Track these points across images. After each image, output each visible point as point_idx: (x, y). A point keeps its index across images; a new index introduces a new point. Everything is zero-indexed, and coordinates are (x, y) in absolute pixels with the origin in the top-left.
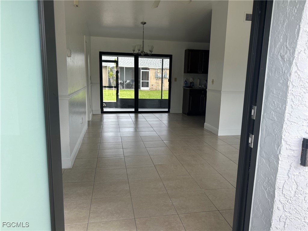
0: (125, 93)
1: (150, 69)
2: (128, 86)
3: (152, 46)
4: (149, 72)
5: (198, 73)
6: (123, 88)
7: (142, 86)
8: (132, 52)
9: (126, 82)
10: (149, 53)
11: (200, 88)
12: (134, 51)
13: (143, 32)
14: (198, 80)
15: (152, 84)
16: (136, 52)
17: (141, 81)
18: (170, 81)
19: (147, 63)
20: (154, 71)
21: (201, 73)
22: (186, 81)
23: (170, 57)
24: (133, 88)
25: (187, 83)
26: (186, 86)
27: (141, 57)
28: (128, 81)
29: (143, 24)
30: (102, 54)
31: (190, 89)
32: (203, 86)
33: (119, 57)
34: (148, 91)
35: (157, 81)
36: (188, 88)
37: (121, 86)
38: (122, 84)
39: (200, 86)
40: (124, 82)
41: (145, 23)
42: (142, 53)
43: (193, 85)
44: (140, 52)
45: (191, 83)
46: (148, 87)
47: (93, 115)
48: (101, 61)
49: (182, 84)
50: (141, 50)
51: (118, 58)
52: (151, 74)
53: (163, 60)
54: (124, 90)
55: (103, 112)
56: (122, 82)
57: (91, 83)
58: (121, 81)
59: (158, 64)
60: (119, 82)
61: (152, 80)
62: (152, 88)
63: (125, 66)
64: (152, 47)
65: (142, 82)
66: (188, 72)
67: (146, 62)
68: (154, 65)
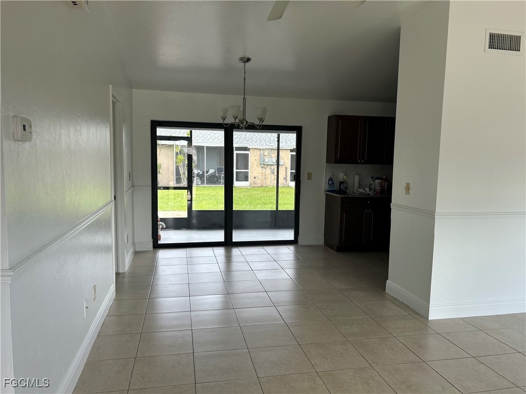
0: (207, 193)
1: (251, 150)
2: (212, 180)
3: (265, 108)
4: (248, 154)
5: (357, 163)
6: (203, 183)
7: (237, 180)
8: (221, 122)
9: (207, 173)
10: (257, 122)
11: (361, 194)
12: (224, 119)
13: (245, 79)
14: (357, 178)
15: (255, 176)
16: (230, 120)
17: (235, 170)
18: (297, 178)
19: (245, 138)
20: (258, 153)
21: (363, 163)
22: (332, 180)
23: (298, 130)
24: (220, 183)
25: (333, 183)
26: (331, 189)
27: (237, 131)
28: (211, 171)
29: (245, 62)
30: (155, 124)
31: (342, 196)
32: (367, 189)
33: (193, 131)
34: (247, 189)
35: (264, 170)
36: (338, 196)
37: (199, 180)
38: (201, 177)
39: (361, 190)
40: (203, 172)
41: (249, 60)
42: (242, 123)
43: (346, 188)
44: (237, 121)
45: (341, 183)
46: (247, 181)
47: (136, 253)
48: (154, 138)
49: (324, 185)
50: (240, 117)
51: (191, 132)
52: (253, 158)
53: (279, 135)
54: (205, 187)
55: (157, 246)
56: (201, 173)
57: (133, 186)
58: (199, 171)
59: (265, 140)
60: (195, 171)
61: (254, 170)
62: (255, 183)
63: (205, 145)
64: (264, 111)
65: (236, 172)
66: (337, 162)
67: (242, 138)
68: (258, 143)
